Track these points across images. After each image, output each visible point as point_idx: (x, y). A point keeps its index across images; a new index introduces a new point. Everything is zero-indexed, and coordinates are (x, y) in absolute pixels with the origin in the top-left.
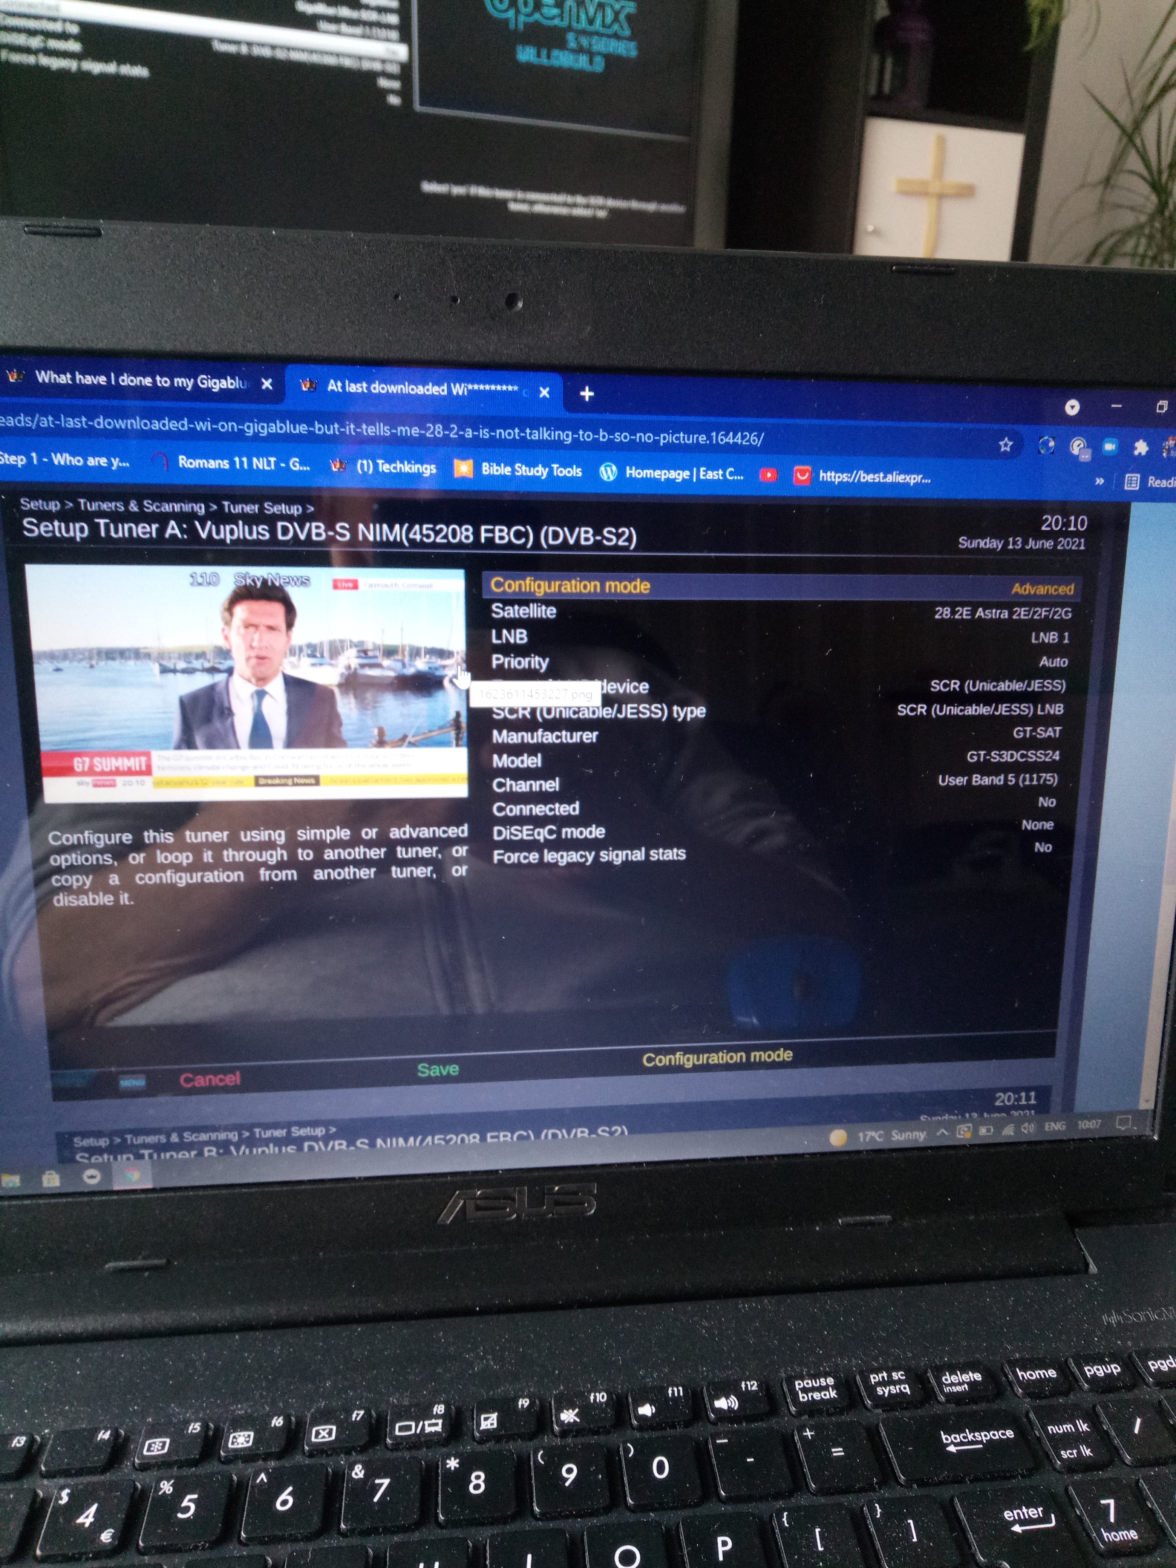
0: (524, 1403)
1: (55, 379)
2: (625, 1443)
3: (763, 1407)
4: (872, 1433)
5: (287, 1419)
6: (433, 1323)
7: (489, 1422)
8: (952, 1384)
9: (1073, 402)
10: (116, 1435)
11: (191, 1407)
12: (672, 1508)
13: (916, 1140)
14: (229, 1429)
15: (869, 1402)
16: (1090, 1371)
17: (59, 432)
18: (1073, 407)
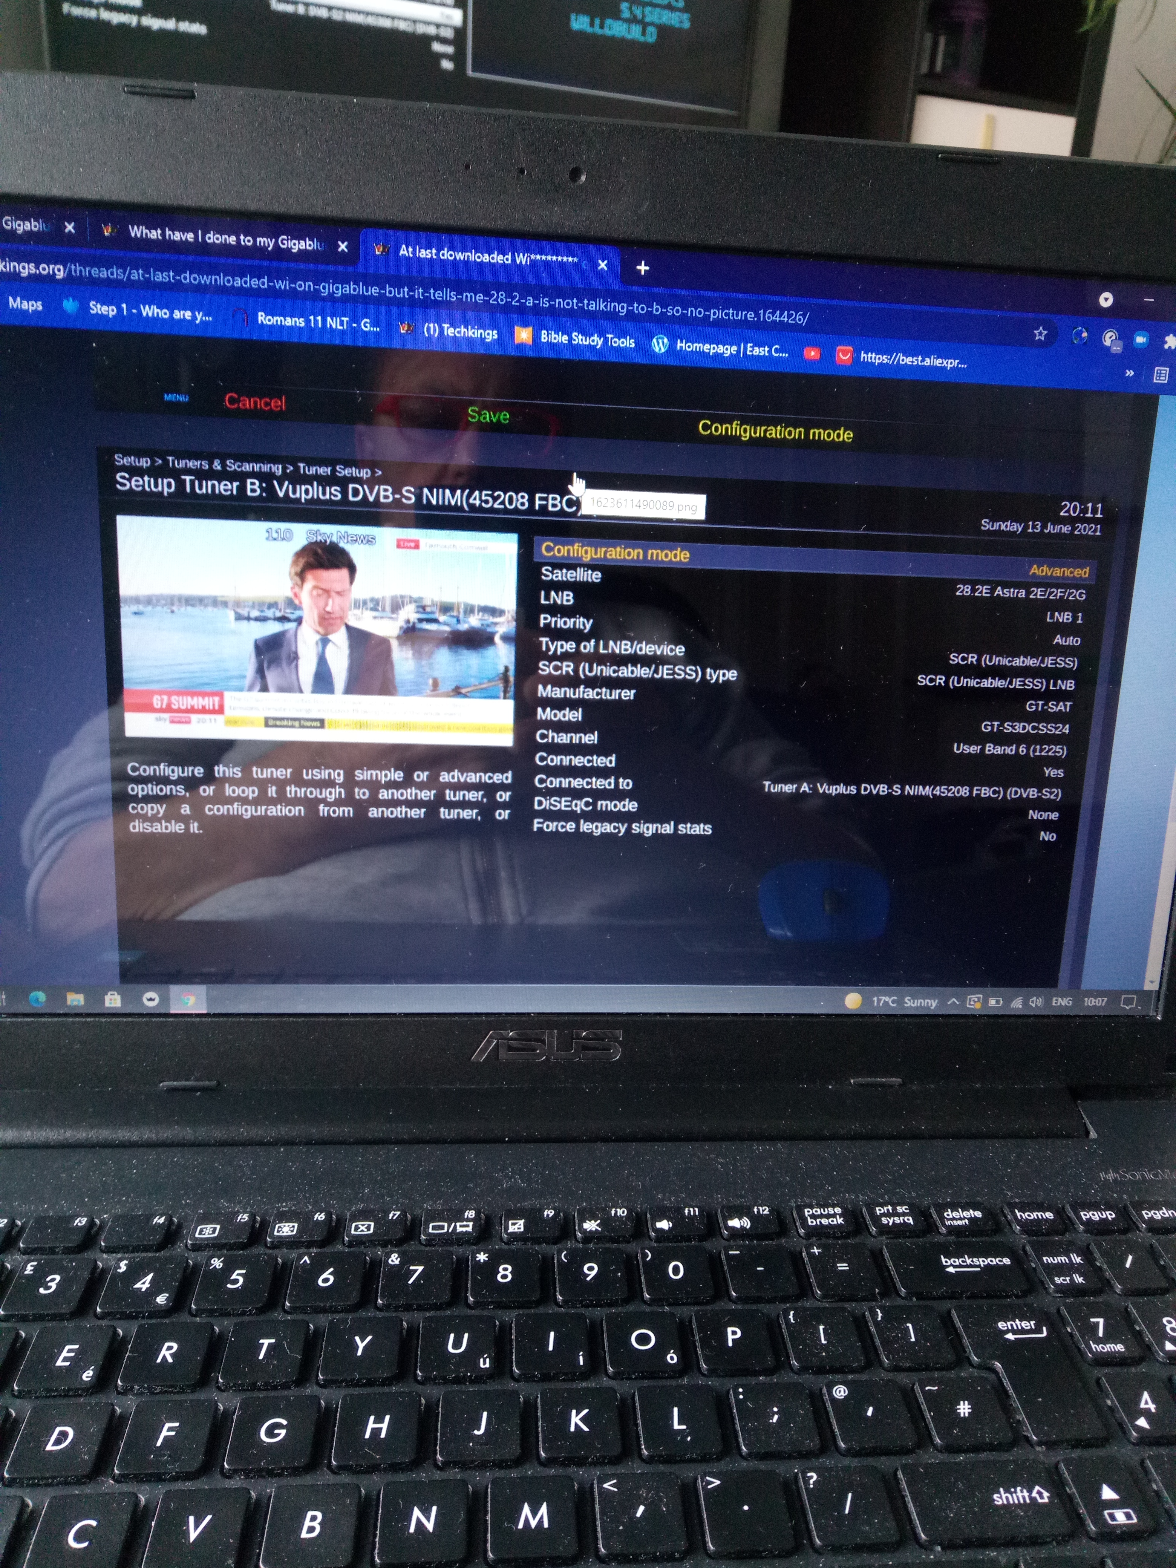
0: (549, 1213)
1: (146, 234)
2: (643, 1249)
3: (773, 1228)
4: (877, 1256)
5: (329, 1215)
6: (463, 1148)
7: (517, 1226)
8: (954, 1219)
9: (1107, 294)
10: (169, 1221)
11: (240, 1202)
12: (684, 1304)
13: (928, 1008)
14: (274, 1221)
15: (874, 1230)
16: (1085, 1215)
17: (148, 285)
18: (1106, 299)
